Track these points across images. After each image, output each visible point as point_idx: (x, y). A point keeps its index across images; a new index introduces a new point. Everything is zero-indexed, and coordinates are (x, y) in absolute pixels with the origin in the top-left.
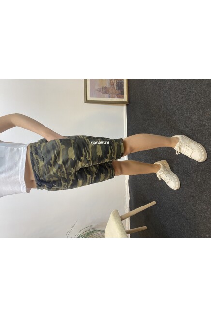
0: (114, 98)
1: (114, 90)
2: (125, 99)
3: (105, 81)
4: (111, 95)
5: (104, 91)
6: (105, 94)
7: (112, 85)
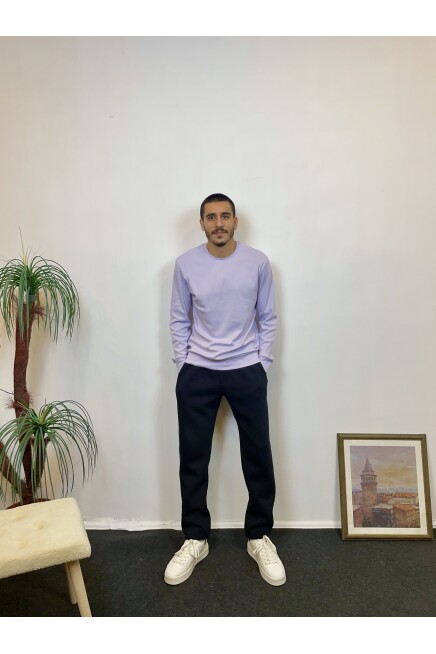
0: (354, 503)
1: (371, 502)
2: (354, 531)
3: (392, 483)
4: (360, 495)
5: (368, 481)
6: (360, 481)
7: (383, 498)
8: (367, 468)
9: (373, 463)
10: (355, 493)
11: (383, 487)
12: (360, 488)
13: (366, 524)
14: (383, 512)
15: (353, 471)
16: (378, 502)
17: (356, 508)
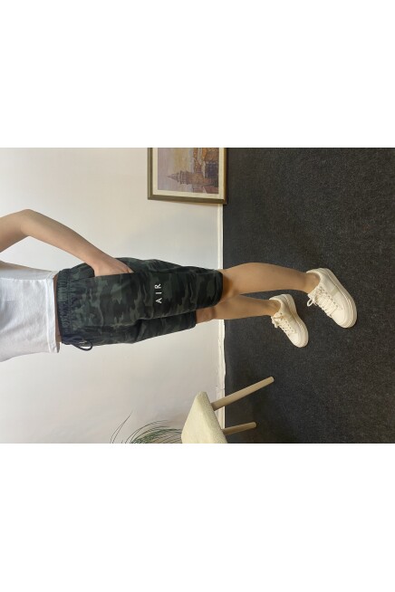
0: (201, 192)
1: (201, 178)
2: (221, 195)
3: (186, 160)
4: (195, 186)
5: (184, 178)
6: (185, 185)
7: (198, 168)
8: (175, 177)
9: (171, 172)
10: (195, 190)
11: (189, 168)
12: (190, 186)
13: (217, 186)
14: (208, 170)
15: (177, 189)
16: (201, 173)
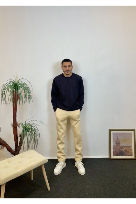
0: (113, 149)
1: (118, 149)
2: (113, 157)
3: (124, 143)
5: (118, 143)
6: (115, 143)
7: (122, 148)
10: (114, 147)
13: (117, 155)
14: (122, 151)
15: (113, 140)
16: (120, 149)
17: (114, 150)
